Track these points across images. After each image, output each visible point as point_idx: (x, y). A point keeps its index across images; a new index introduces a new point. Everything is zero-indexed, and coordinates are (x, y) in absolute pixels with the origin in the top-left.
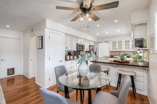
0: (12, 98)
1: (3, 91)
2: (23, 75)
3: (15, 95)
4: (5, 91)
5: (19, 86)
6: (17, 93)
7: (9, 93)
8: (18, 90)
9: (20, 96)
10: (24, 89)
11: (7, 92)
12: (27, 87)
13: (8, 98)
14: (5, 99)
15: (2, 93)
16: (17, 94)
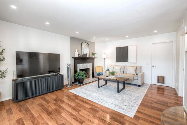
0: (147, 103)
1: (146, 94)
2: (174, 89)
3: (151, 103)
4: (147, 95)
5: (161, 98)
6: (153, 102)
7: (148, 98)
8: (156, 100)
9: (153, 106)
10: (163, 104)
11: (148, 96)
12: (168, 104)
13: (144, 101)
14: (142, 101)
15: (144, 95)
16: (153, 104)
